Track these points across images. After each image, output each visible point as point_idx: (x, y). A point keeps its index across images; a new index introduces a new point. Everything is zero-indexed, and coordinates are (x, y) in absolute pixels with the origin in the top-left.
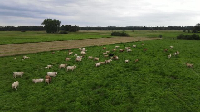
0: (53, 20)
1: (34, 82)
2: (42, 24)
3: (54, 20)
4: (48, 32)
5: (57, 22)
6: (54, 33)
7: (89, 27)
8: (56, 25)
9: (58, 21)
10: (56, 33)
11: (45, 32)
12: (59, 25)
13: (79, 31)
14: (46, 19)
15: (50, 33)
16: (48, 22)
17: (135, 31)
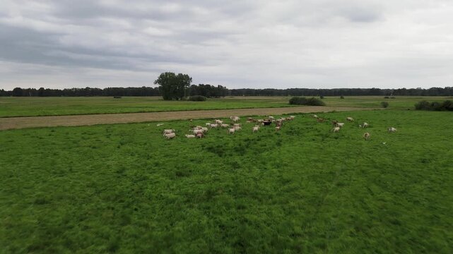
0: (177, 74)
1: (186, 137)
2: (156, 83)
3: (179, 74)
4: (167, 98)
5: (184, 79)
6: (177, 99)
7: (248, 89)
8: (183, 84)
9: (187, 76)
10: (181, 100)
11: (161, 98)
12: (188, 84)
13: (226, 97)
14: (164, 72)
15: (171, 99)
16: (166, 80)
17: (345, 97)
